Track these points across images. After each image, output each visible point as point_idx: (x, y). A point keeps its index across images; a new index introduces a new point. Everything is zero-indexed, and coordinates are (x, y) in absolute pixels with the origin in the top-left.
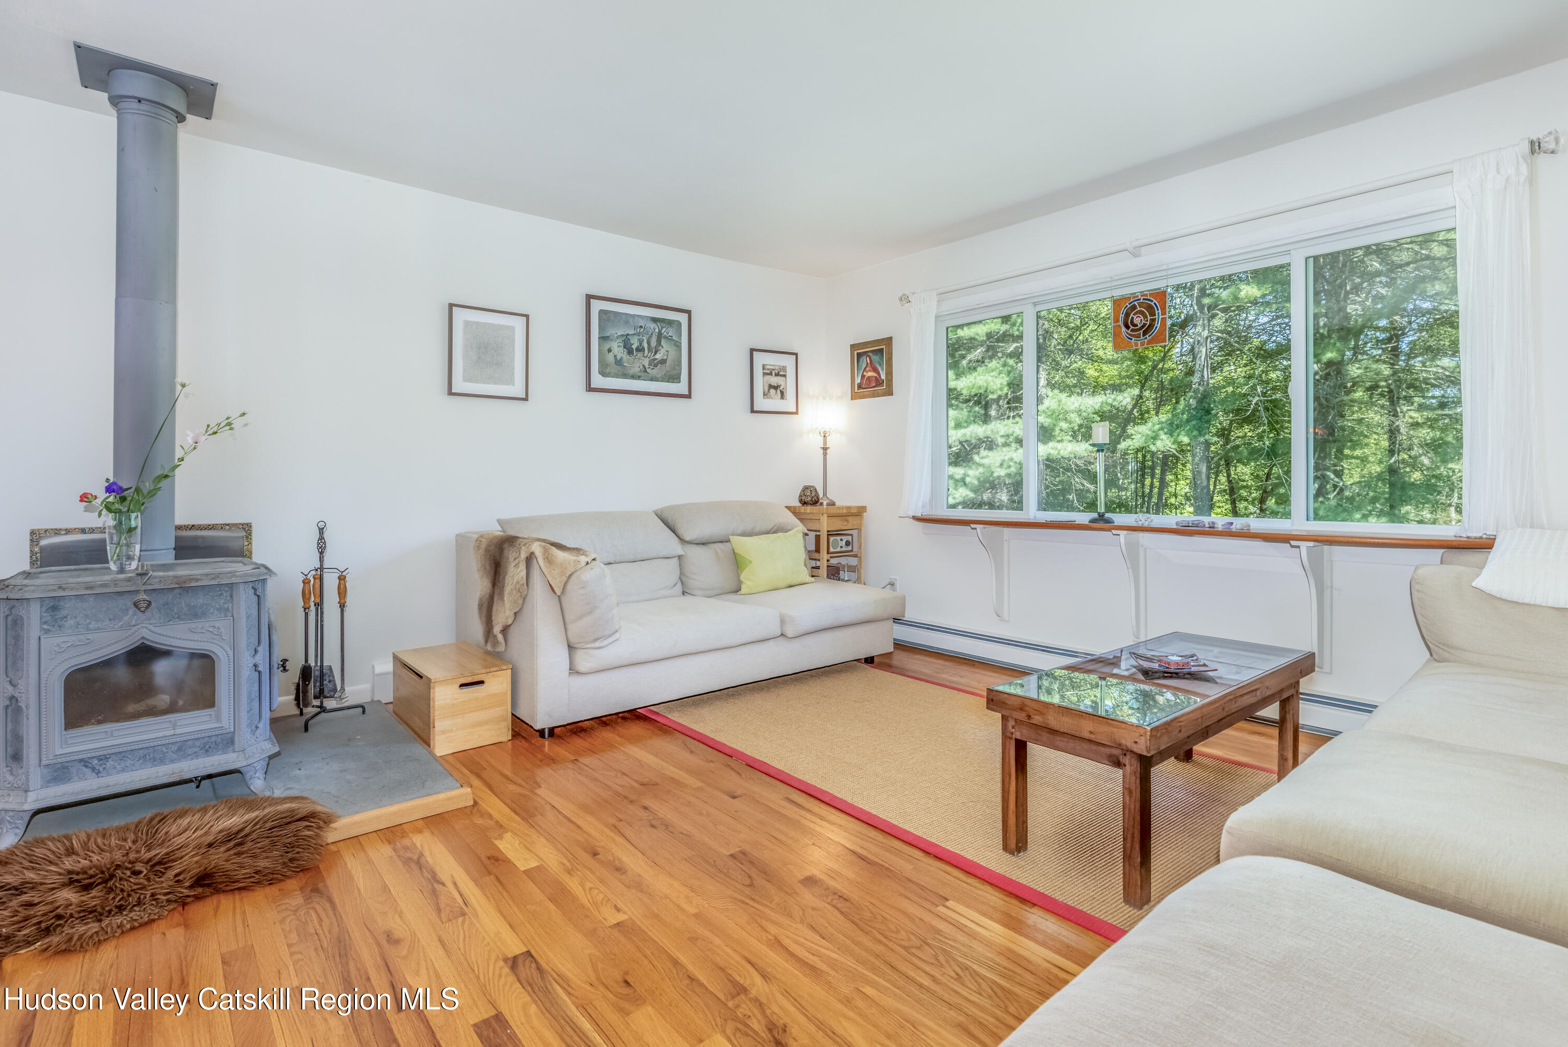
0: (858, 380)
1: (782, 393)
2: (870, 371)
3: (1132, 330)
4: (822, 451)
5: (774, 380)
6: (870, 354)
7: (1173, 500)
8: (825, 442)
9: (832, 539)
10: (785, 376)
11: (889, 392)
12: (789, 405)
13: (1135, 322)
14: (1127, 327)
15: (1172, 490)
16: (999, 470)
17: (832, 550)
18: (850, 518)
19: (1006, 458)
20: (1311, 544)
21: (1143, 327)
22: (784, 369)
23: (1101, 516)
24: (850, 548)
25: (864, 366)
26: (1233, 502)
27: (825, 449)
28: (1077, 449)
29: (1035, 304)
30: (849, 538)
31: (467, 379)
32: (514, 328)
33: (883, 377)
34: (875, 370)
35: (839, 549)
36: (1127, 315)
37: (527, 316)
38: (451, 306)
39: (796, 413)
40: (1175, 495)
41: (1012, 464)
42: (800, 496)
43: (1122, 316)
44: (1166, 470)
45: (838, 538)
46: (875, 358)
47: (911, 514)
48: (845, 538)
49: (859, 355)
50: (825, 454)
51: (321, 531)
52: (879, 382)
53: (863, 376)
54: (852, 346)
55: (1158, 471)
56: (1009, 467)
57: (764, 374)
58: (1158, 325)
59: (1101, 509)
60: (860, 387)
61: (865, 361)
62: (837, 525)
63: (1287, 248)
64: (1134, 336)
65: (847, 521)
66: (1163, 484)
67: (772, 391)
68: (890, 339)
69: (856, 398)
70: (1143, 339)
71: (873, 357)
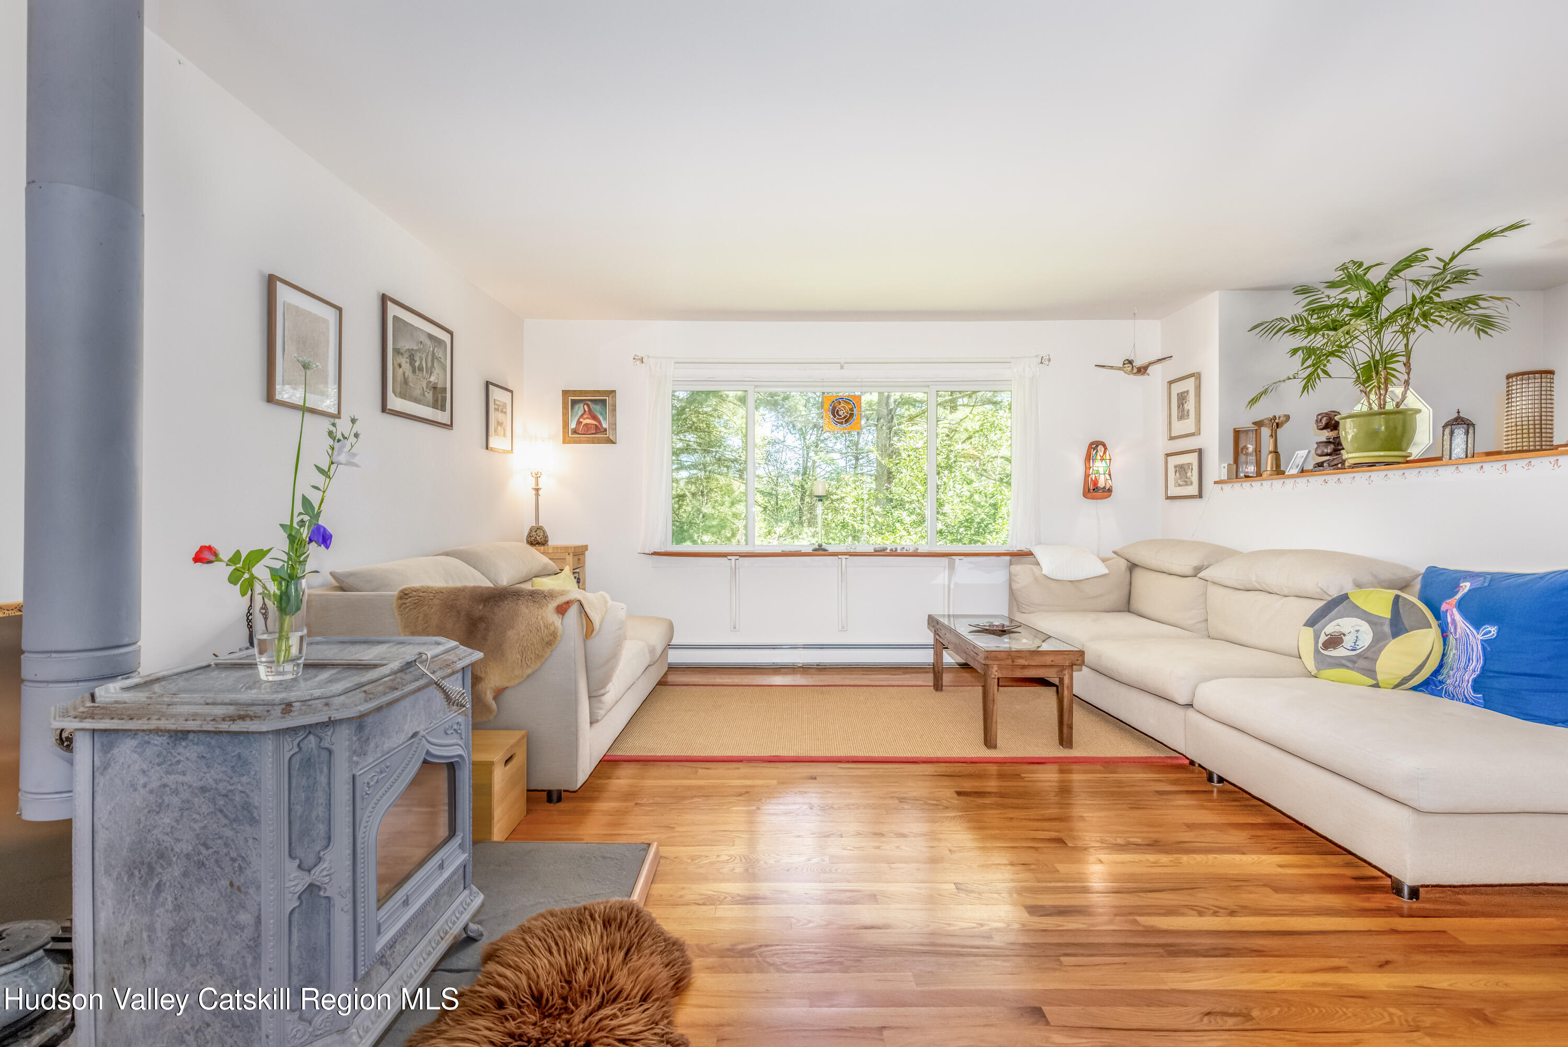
0: (573, 425)
1: (504, 430)
2: (588, 418)
3: (838, 419)
4: (534, 492)
5: (500, 417)
6: (589, 403)
8: (537, 484)
10: (505, 413)
11: (614, 441)
12: (508, 445)
13: (839, 412)
14: (835, 417)
21: (844, 417)
23: (820, 546)
25: (580, 413)
27: (537, 490)
29: (756, 386)
31: (288, 382)
33: (604, 425)
34: (594, 417)
36: (832, 406)
37: (340, 309)
38: (272, 278)
39: (511, 451)
42: (528, 537)
43: (830, 408)
46: (594, 407)
49: (574, 402)
50: (537, 495)
52: (599, 430)
53: (579, 423)
54: (565, 393)
57: (495, 410)
58: (856, 418)
60: (575, 432)
61: (580, 409)
63: (929, 384)
64: (839, 423)
67: (499, 428)
68: (613, 392)
69: (569, 442)
70: (844, 425)
71: (592, 406)
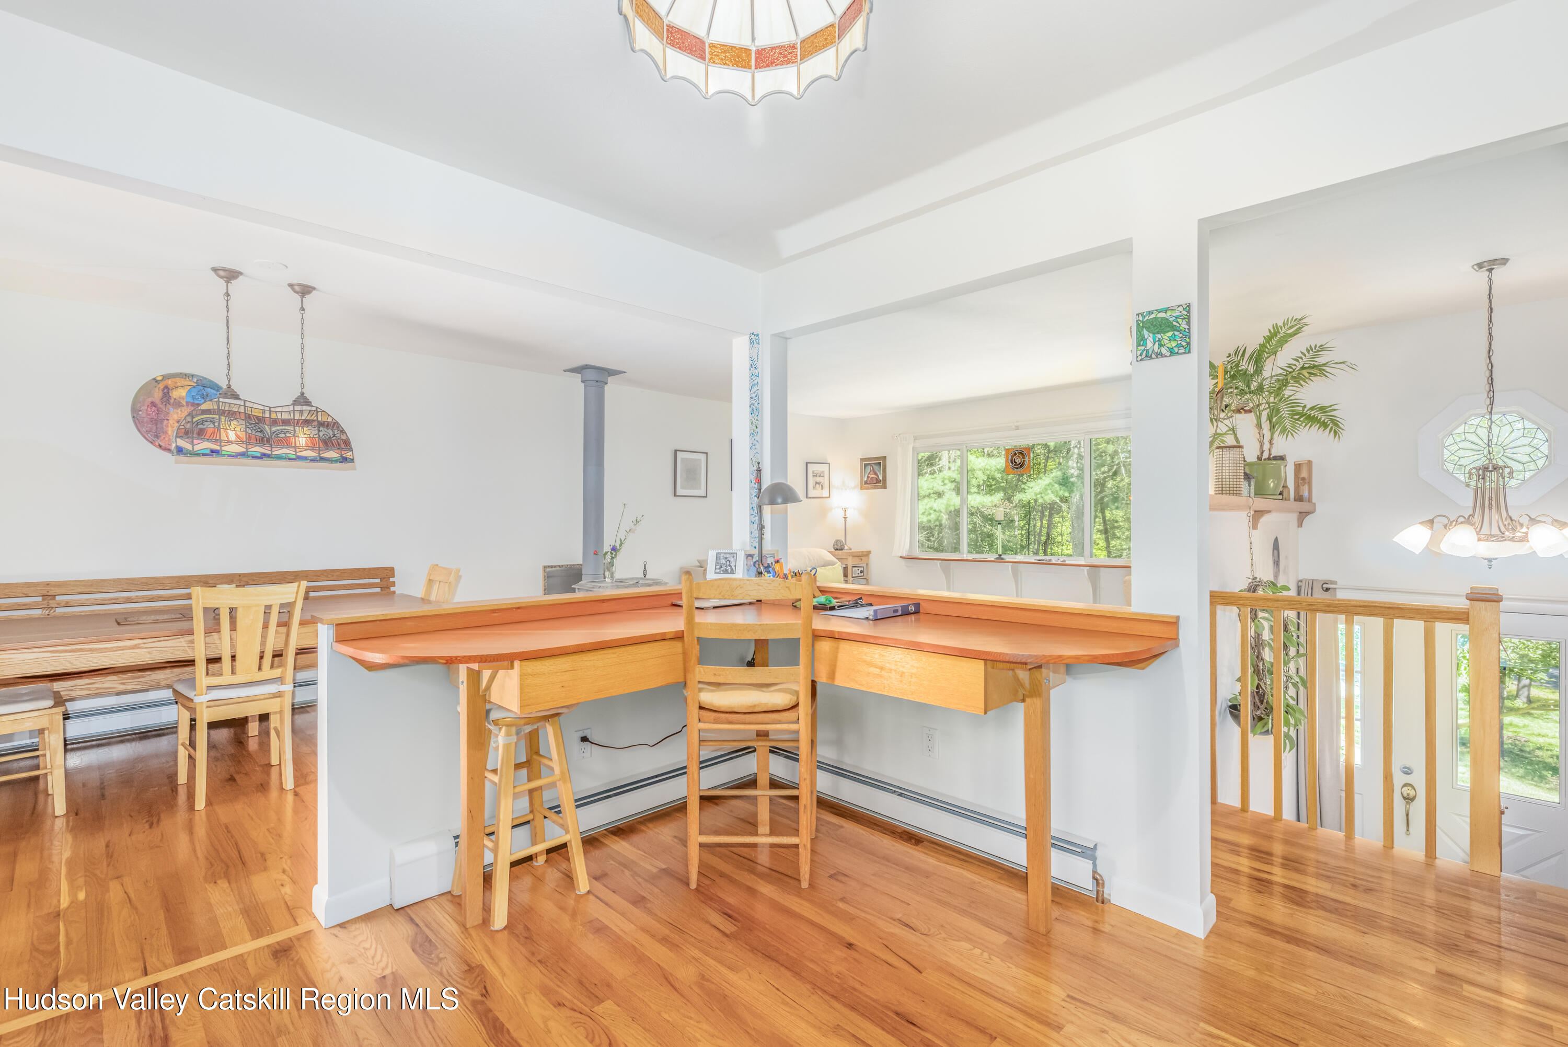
0: (865, 479)
1: (822, 486)
2: (872, 474)
4: (844, 519)
5: (818, 479)
6: (873, 465)
7: (1059, 539)
8: (845, 515)
9: (854, 569)
10: (823, 476)
11: (885, 487)
12: (825, 494)
13: (1016, 461)
14: (1012, 463)
15: (1059, 530)
16: (922, 517)
17: (853, 575)
18: (862, 558)
19: (928, 507)
20: (1088, 568)
22: (823, 472)
23: (1000, 555)
24: (862, 574)
25: (869, 471)
26: (1107, 540)
27: (845, 518)
28: (985, 500)
30: (862, 569)
31: (683, 488)
32: (701, 460)
33: (881, 478)
34: (876, 474)
35: (857, 575)
36: (1012, 457)
37: (707, 453)
38: (676, 451)
39: (829, 497)
40: (1062, 535)
41: (932, 512)
42: (834, 545)
43: (1010, 459)
44: (1052, 514)
45: (857, 569)
46: (876, 468)
47: (900, 555)
48: (860, 569)
50: (845, 522)
51: (645, 565)
52: (878, 481)
53: (868, 477)
54: (862, 460)
55: (1047, 513)
56: (930, 514)
57: (813, 476)
58: (1026, 463)
59: (1000, 552)
60: (866, 483)
61: (869, 469)
62: (856, 561)
65: (861, 559)
66: (1050, 526)
67: (817, 485)
68: (885, 457)
69: (864, 489)
70: (1019, 470)
71: (875, 467)
